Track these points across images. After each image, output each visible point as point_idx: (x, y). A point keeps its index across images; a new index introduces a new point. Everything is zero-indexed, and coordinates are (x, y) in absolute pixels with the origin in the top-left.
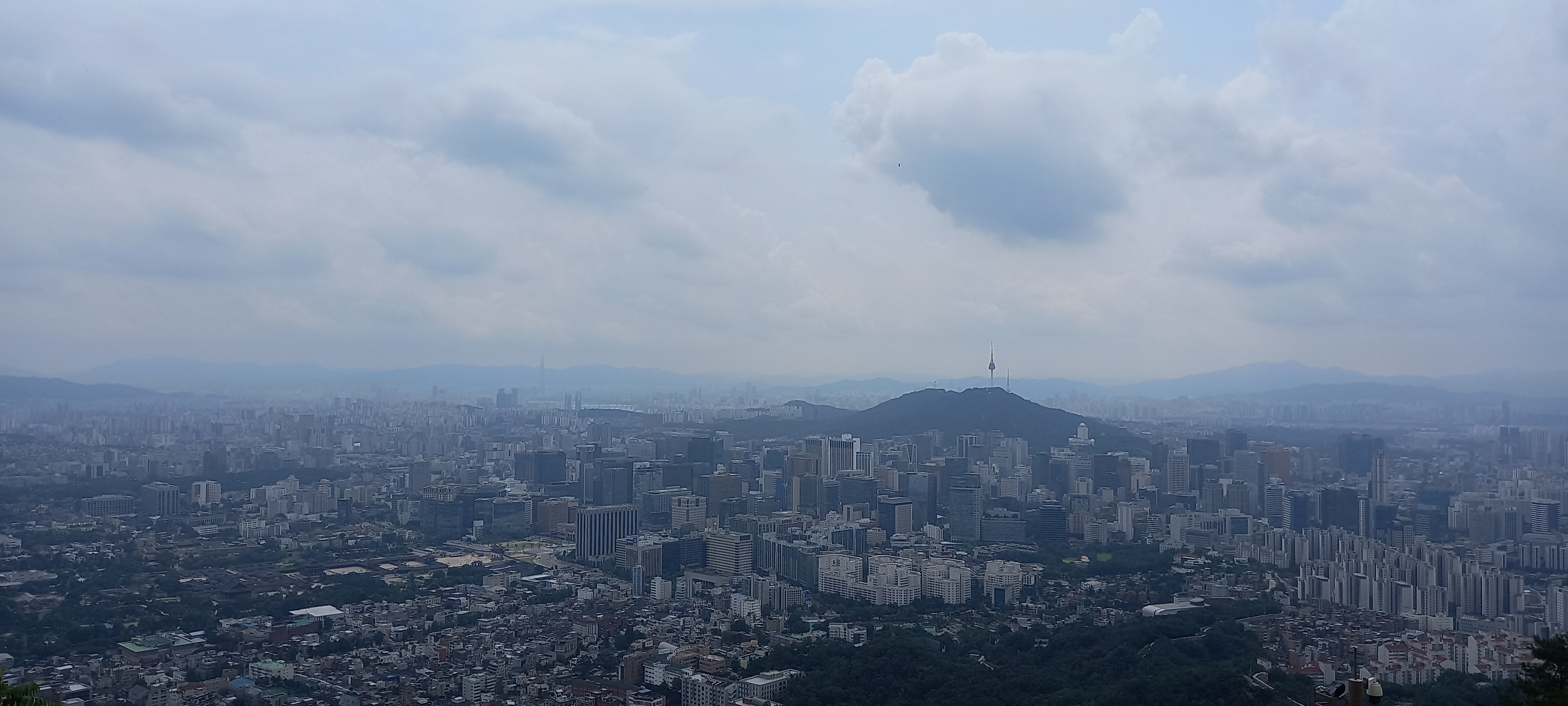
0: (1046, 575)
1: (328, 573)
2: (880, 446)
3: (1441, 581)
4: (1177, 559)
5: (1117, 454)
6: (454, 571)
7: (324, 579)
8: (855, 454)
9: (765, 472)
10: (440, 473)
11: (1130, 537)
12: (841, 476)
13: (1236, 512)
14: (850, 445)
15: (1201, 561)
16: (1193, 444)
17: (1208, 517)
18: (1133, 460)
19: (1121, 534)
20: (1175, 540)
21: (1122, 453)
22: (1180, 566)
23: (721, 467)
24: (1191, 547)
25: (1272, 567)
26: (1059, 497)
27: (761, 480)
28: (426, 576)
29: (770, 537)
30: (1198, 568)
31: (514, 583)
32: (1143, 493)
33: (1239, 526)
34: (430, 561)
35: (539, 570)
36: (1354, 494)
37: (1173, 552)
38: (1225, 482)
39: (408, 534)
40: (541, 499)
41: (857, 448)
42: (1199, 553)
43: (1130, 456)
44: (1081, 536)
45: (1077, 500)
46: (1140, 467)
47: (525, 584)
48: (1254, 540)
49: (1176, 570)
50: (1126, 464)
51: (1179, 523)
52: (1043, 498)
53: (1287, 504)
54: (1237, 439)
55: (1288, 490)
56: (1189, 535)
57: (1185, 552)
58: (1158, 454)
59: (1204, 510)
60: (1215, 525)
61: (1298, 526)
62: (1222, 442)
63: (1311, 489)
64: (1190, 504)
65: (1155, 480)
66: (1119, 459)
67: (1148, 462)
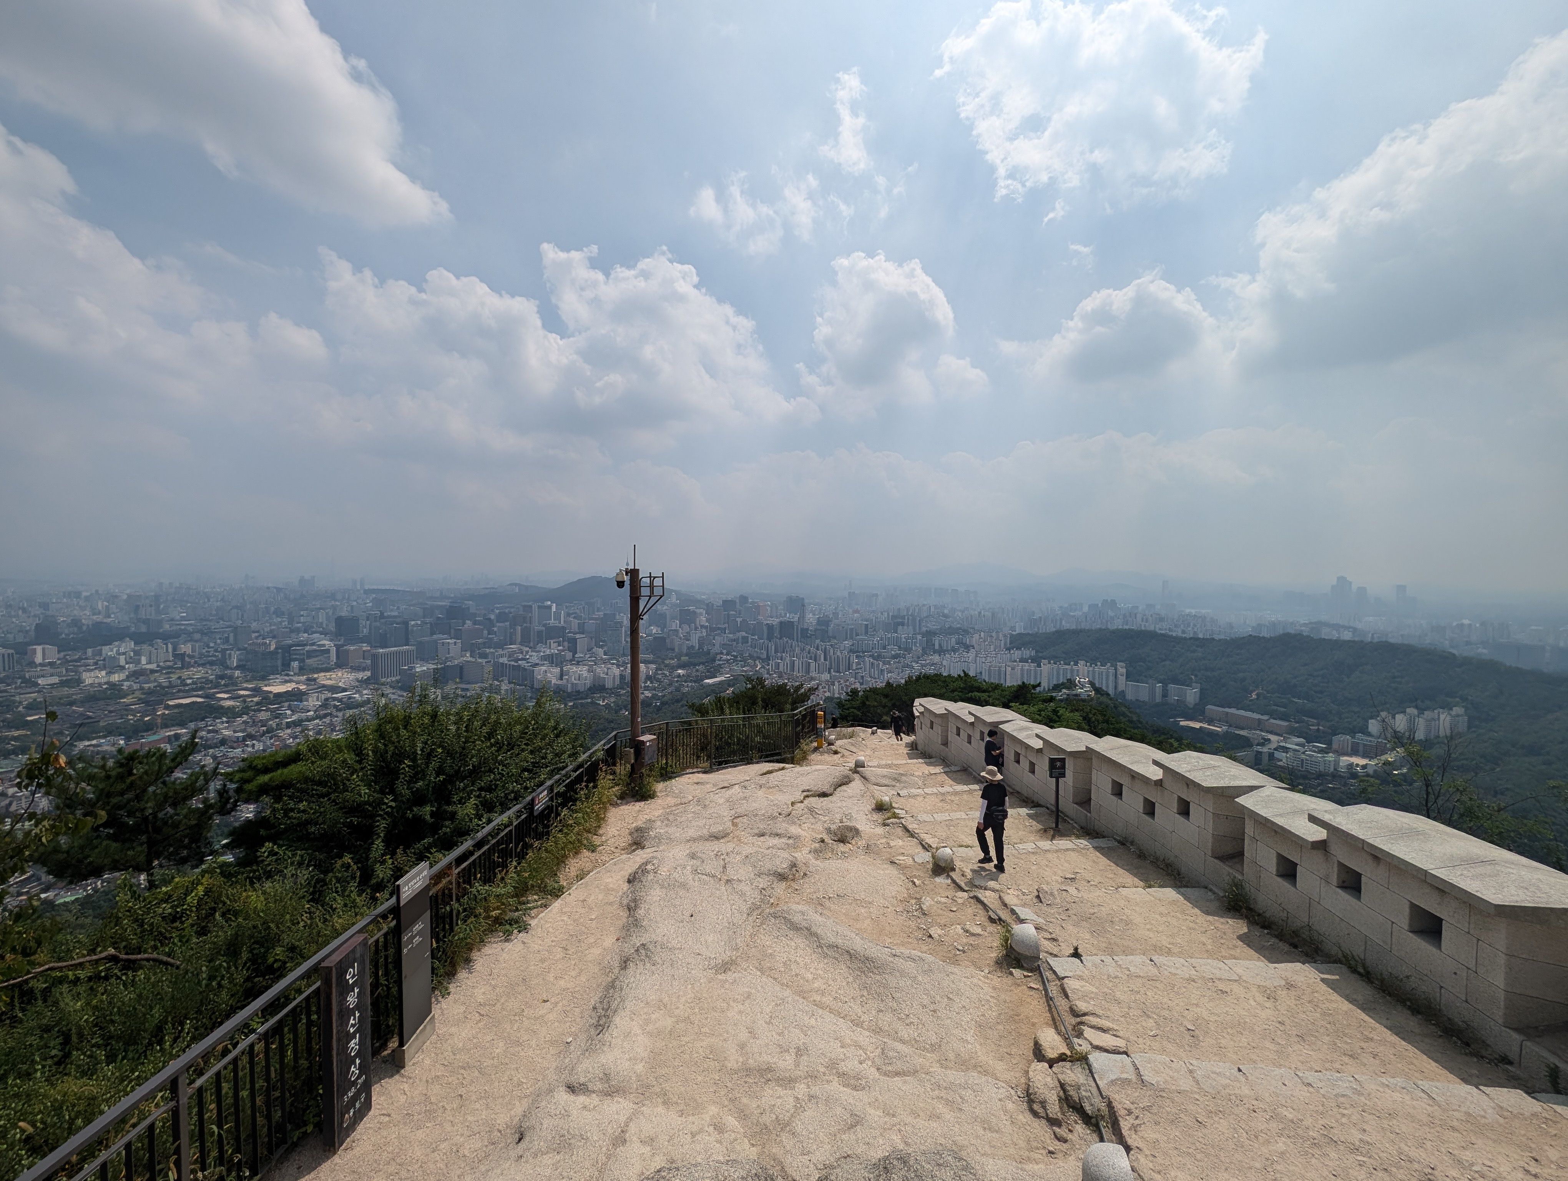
0: (657, 669)
1: (171, 703)
2: (567, 607)
3: (825, 659)
4: (718, 657)
5: (690, 608)
6: (278, 695)
7: (167, 707)
8: (552, 613)
9: (498, 624)
10: (258, 632)
11: (697, 648)
12: (544, 625)
13: (744, 634)
14: (550, 607)
15: (729, 657)
16: (725, 602)
17: (731, 636)
18: (698, 611)
19: (692, 647)
20: (717, 649)
21: (693, 607)
22: (719, 660)
23: (468, 622)
24: (725, 651)
25: (759, 658)
26: (662, 630)
27: (495, 629)
28: (256, 699)
29: (504, 660)
30: (728, 660)
31: (327, 699)
32: (702, 626)
33: (745, 640)
34: (257, 691)
35: (344, 690)
36: (793, 622)
37: (717, 654)
38: (739, 620)
39: (237, 673)
40: (343, 646)
41: (554, 609)
42: (727, 654)
43: (697, 608)
44: (673, 650)
46: (701, 614)
47: (335, 699)
48: (751, 646)
49: (718, 662)
50: (694, 612)
51: (718, 640)
52: (654, 631)
53: (765, 629)
54: (744, 599)
55: (765, 622)
56: (723, 645)
57: (722, 653)
58: (709, 608)
59: (730, 633)
60: (734, 640)
61: (770, 639)
62: (737, 601)
63: (775, 621)
64: (723, 630)
65: (708, 620)
66: (693, 610)
67: (705, 611)
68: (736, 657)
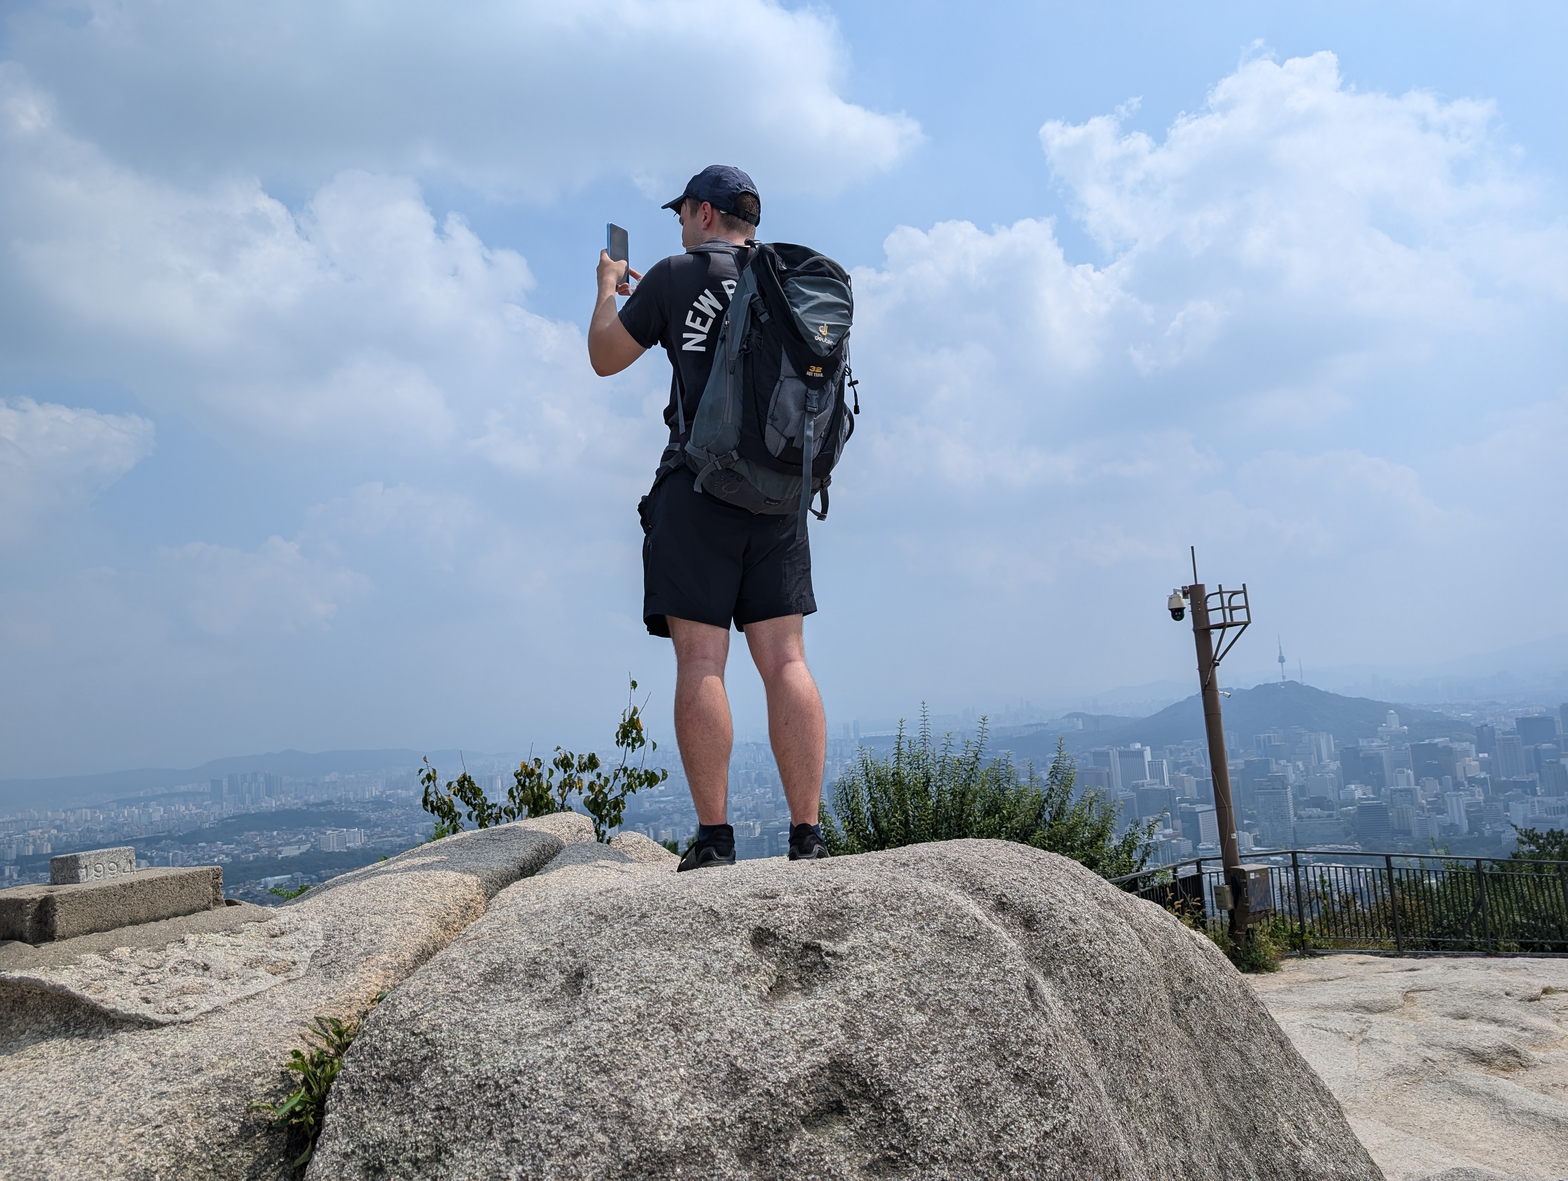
2: (1171, 753)
5: (1436, 741)
8: (1147, 764)
11: (1465, 828)
12: (1134, 787)
14: (1140, 754)
17: (1552, 801)
18: (1456, 746)
19: (1453, 827)
21: (1442, 740)
26: (1377, 791)
32: (1472, 781)
41: (1148, 756)
43: (1451, 741)
44: (1408, 833)
45: (1398, 794)
46: (1466, 753)
50: (1449, 751)
52: (1358, 794)
58: (1484, 737)
59: (1548, 794)
62: (1557, 718)
64: (1530, 788)
65: (1484, 765)
66: (1439, 746)
67: (1473, 746)
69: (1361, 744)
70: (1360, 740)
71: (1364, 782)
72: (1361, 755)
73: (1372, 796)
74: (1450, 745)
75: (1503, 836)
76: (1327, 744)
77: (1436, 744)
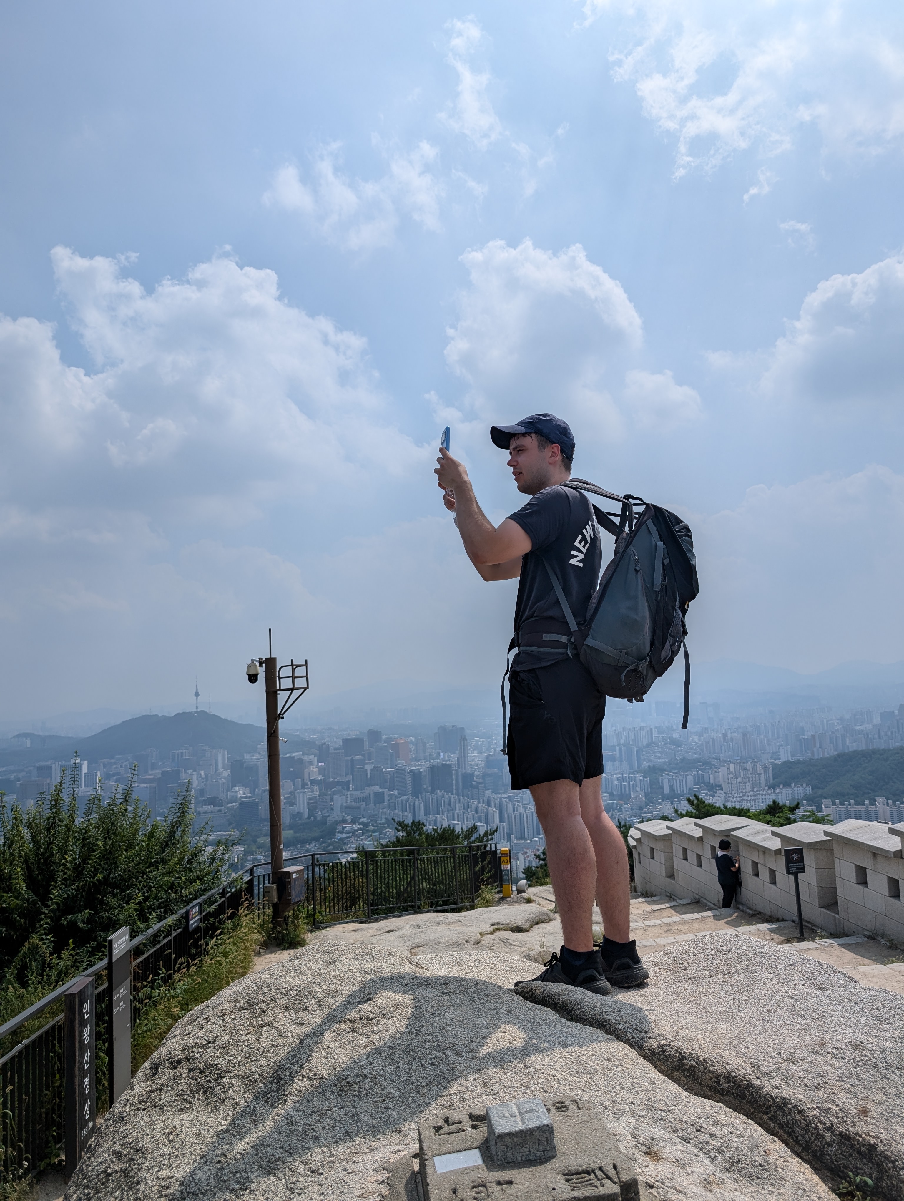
2: (105, 766)
3: (501, 820)
4: (340, 828)
5: (294, 754)
8: (83, 775)
11: (306, 815)
13: (377, 789)
14: (78, 767)
15: (355, 827)
16: (347, 742)
17: (358, 794)
18: (306, 758)
19: (299, 815)
20: (336, 815)
21: (297, 754)
22: (342, 833)
24: (349, 818)
26: (253, 791)
30: (354, 832)
32: (313, 782)
33: (379, 797)
36: (449, 766)
37: (337, 823)
38: (369, 768)
41: (85, 769)
42: (353, 822)
43: (303, 755)
46: (311, 763)
48: (389, 807)
49: (339, 836)
50: (301, 761)
51: (339, 801)
52: (240, 794)
53: (409, 779)
54: (374, 735)
55: (408, 769)
56: (347, 809)
57: (344, 821)
58: (323, 752)
59: (356, 789)
60: (363, 799)
61: (416, 793)
62: (365, 739)
63: (422, 766)
64: (346, 786)
65: (322, 771)
66: (296, 758)
67: (316, 758)
68: (365, 825)
69: (245, 757)
70: (245, 755)
71: (245, 785)
72: (245, 765)
73: (249, 795)
74: (302, 757)
75: (328, 819)
76: (222, 757)
77: (294, 757)
